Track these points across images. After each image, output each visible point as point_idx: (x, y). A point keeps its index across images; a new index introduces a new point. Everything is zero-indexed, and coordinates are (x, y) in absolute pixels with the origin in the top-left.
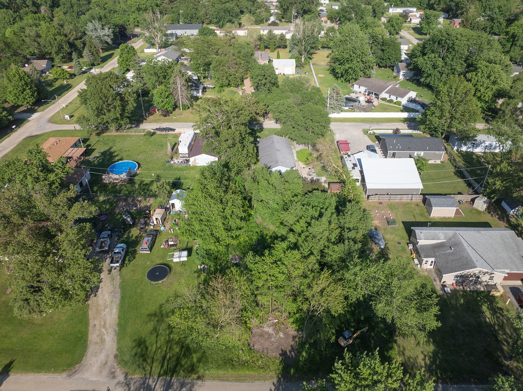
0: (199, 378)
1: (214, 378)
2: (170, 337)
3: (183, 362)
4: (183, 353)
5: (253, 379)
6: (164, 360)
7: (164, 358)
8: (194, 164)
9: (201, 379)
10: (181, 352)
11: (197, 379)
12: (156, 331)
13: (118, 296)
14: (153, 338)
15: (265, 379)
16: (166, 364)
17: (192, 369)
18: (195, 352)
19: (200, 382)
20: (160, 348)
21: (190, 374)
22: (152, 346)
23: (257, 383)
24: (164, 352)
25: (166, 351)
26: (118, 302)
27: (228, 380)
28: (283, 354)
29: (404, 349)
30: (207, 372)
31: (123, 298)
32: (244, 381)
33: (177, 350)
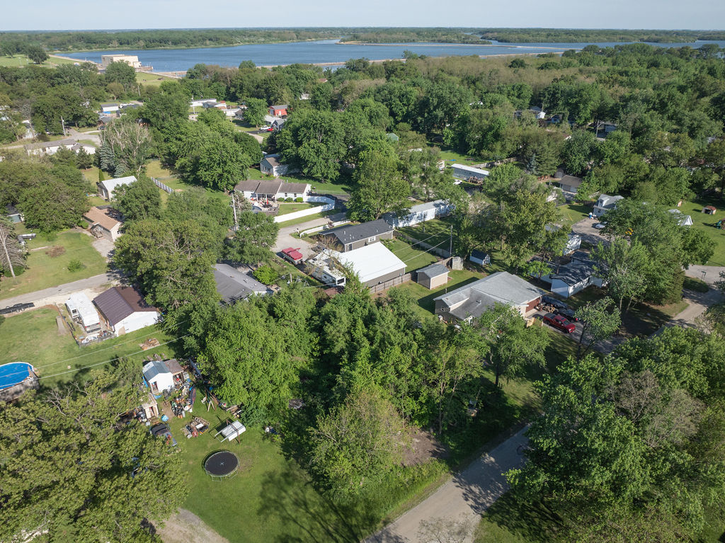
0: (385, 523)
1: (400, 514)
2: (311, 513)
3: (354, 522)
4: (342, 515)
5: (433, 489)
6: (332, 536)
7: (328, 533)
8: (122, 333)
9: (388, 522)
10: (339, 515)
11: (385, 526)
12: (288, 519)
13: (192, 516)
14: (292, 525)
15: (443, 482)
16: (338, 537)
17: (371, 521)
18: (356, 505)
19: (390, 526)
20: (312, 529)
21: (373, 526)
22: (301, 533)
23: (440, 489)
24: (321, 530)
25: (323, 527)
26: (202, 523)
27: (413, 506)
28: (434, 454)
29: (514, 395)
30: (388, 512)
31: (202, 515)
32: (427, 496)
33: (334, 517)
